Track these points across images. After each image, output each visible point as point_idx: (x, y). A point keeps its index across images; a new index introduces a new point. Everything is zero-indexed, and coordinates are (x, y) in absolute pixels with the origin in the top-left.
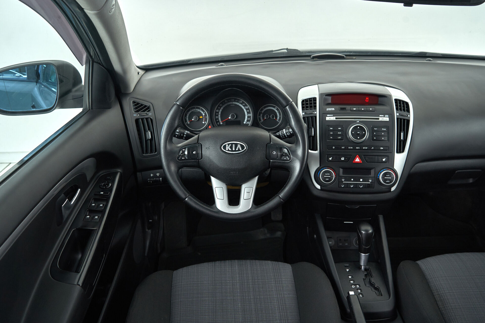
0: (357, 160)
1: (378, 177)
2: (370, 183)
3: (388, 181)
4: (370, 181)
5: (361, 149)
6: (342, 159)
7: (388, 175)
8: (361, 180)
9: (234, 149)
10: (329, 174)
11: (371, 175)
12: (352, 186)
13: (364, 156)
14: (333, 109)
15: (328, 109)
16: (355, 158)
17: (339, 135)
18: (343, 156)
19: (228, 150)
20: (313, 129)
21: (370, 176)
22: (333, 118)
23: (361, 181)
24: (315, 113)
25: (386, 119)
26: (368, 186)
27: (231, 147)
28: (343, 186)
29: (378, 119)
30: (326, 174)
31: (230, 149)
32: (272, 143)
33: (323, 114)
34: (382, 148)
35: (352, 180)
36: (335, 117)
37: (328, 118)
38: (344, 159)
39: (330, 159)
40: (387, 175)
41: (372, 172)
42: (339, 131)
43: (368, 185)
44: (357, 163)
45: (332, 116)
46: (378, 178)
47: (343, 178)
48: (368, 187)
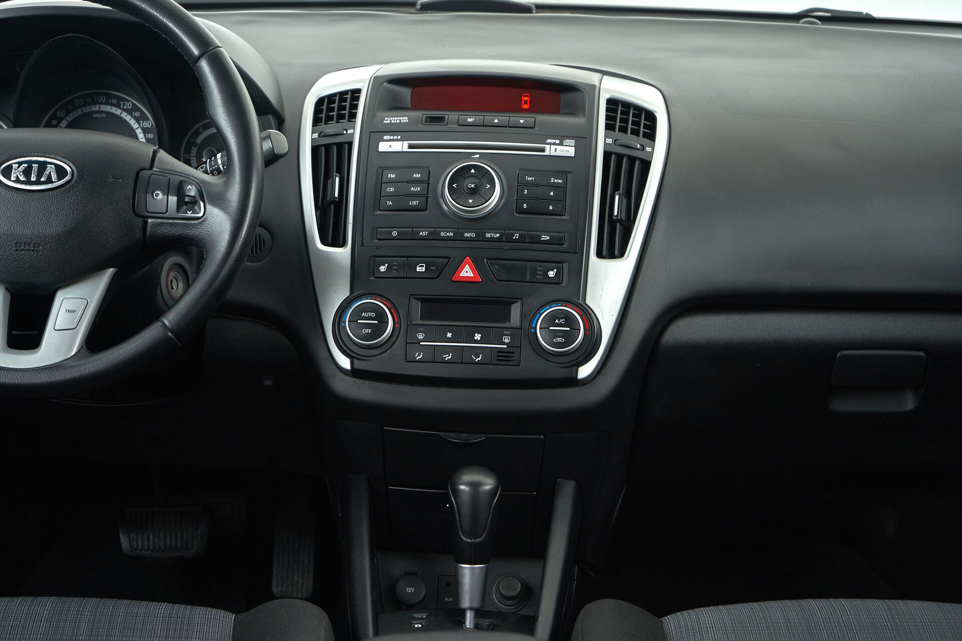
0: (467, 272)
1: (533, 328)
2: (506, 346)
3: (559, 339)
4: (507, 341)
5: (480, 238)
6: (418, 270)
7: (561, 321)
8: (478, 337)
9: (33, 179)
10: (373, 315)
11: (509, 321)
12: (448, 357)
13: (488, 259)
14: (405, 120)
15: (387, 121)
16: (459, 266)
17: (415, 195)
18: (421, 258)
19: (18, 181)
20: (337, 179)
21: (507, 324)
22: (399, 146)
23: (477, 342)
24: (350, 131)
25: (568, 150)
26: (498, 356)
27: (27, 172)
28: (419, 355)
29: (543, 150)
30: (363, 314)
31: (22, 178)
32: (155, 169)
33: (373, 134)
34: (545, 238)
35: (449, 335)
36: (406, 144)
37: (383, 147)
38: (424, 270)
39: (383, 269)
40: (557, 321)
41: (515, 311)
42: (416, 182)
43: (498, 352)
44: (467, 282)
45: (397, 140)
46: (533, 330)
47: (419, 329)
48: (498, 360)
